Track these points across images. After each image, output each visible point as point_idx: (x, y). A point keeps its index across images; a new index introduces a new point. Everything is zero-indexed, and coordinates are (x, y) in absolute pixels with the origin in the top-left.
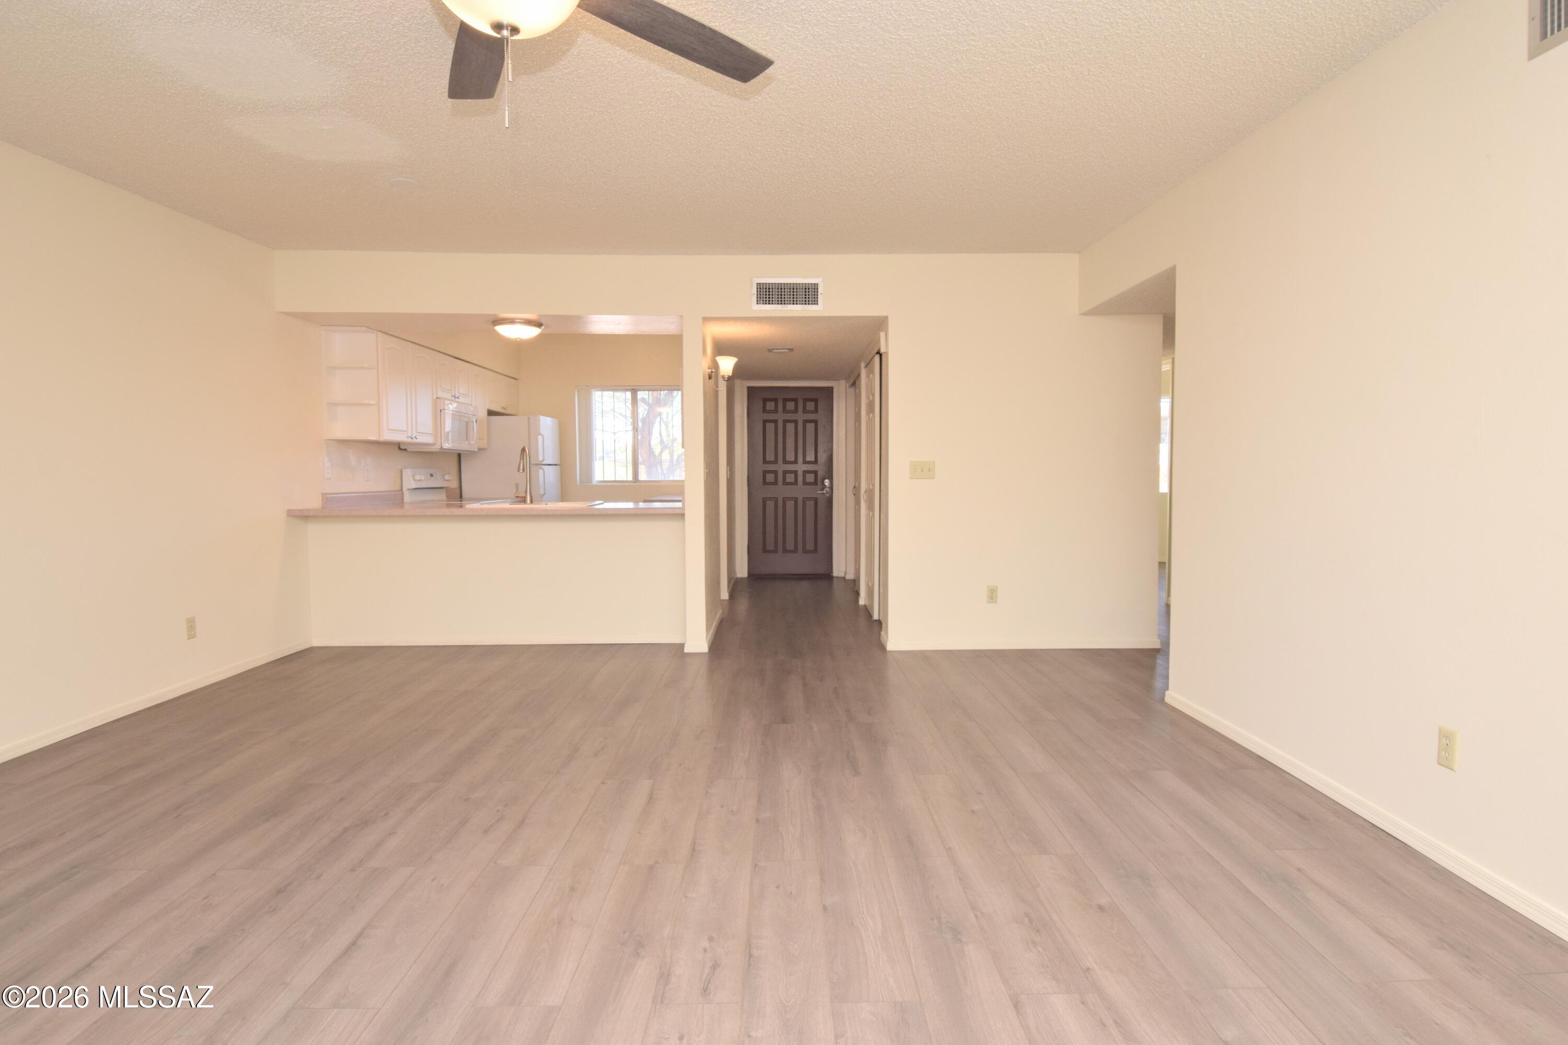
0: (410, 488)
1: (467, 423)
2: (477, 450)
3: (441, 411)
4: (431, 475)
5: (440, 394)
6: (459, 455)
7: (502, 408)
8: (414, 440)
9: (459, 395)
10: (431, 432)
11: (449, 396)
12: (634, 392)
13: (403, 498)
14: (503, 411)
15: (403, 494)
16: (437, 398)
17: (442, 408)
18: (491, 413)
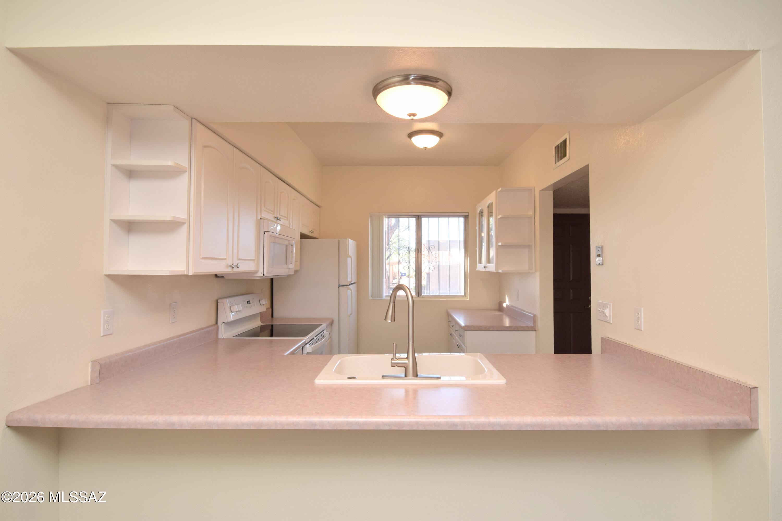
0: (226, 321)
1: (287, 246)
2: (293, 273)
3: (264, 233)
4: (249, 302)
5: (265, 215)
6: (272, 280)
7: (310, 231)
8: (235, 269)
9: (281, 217)
10: (254, 258)
11: (271, 217)
12: (419, 218)
13: (217, 334)
14: (310, 234)
15: (218, 328)
16: (261, 219)
17: (265, 230)
18: (303, 236)
